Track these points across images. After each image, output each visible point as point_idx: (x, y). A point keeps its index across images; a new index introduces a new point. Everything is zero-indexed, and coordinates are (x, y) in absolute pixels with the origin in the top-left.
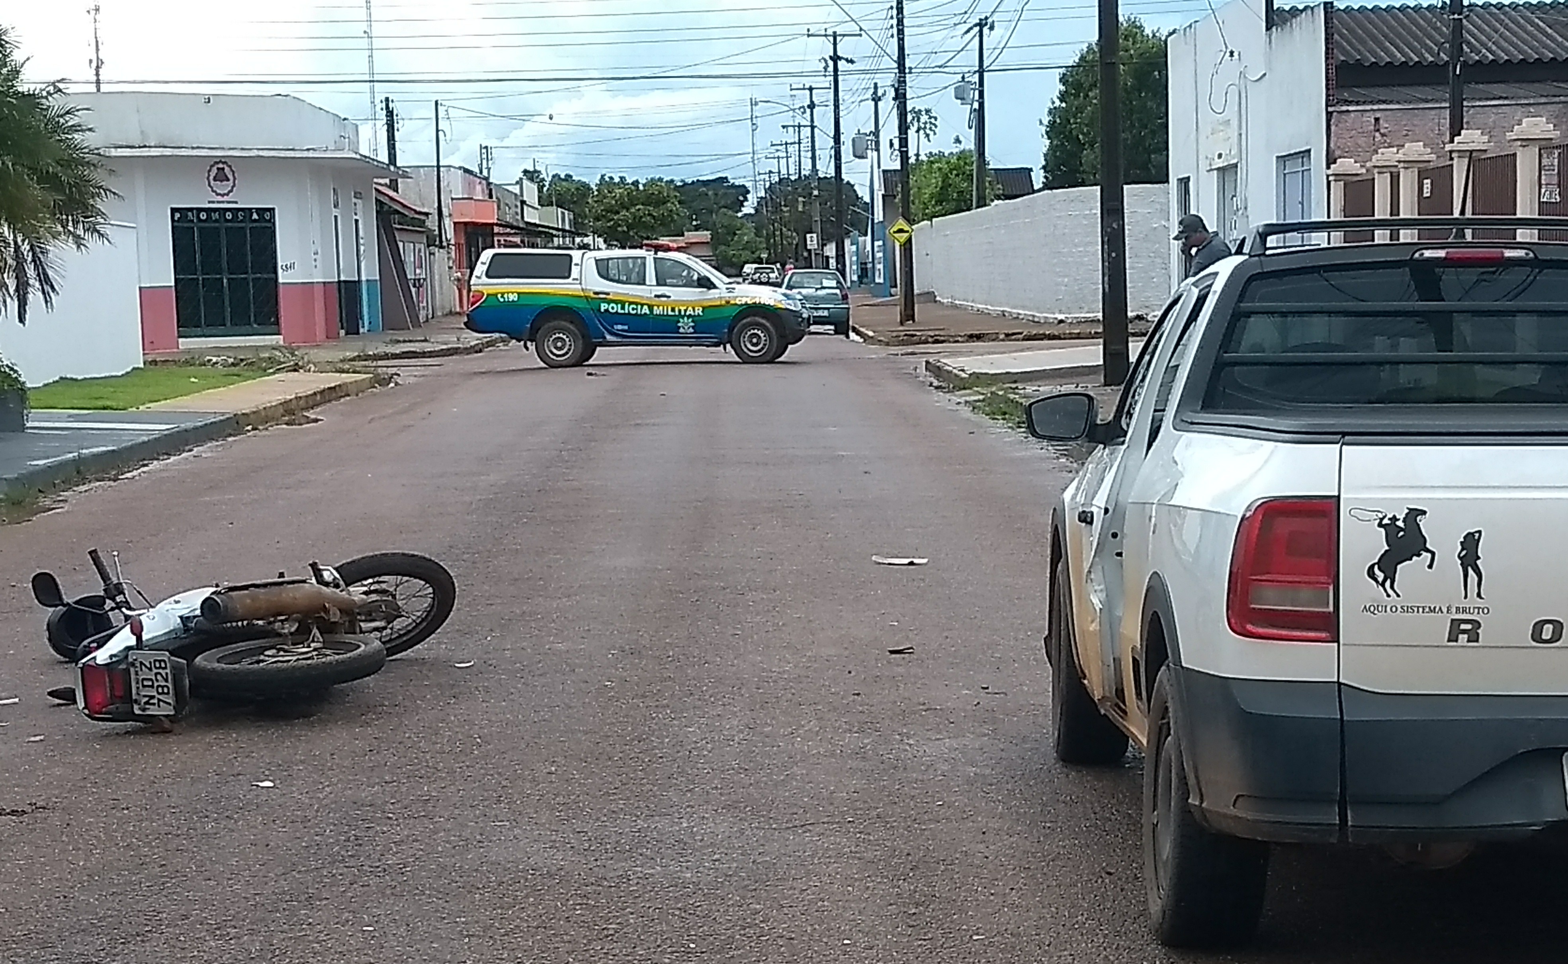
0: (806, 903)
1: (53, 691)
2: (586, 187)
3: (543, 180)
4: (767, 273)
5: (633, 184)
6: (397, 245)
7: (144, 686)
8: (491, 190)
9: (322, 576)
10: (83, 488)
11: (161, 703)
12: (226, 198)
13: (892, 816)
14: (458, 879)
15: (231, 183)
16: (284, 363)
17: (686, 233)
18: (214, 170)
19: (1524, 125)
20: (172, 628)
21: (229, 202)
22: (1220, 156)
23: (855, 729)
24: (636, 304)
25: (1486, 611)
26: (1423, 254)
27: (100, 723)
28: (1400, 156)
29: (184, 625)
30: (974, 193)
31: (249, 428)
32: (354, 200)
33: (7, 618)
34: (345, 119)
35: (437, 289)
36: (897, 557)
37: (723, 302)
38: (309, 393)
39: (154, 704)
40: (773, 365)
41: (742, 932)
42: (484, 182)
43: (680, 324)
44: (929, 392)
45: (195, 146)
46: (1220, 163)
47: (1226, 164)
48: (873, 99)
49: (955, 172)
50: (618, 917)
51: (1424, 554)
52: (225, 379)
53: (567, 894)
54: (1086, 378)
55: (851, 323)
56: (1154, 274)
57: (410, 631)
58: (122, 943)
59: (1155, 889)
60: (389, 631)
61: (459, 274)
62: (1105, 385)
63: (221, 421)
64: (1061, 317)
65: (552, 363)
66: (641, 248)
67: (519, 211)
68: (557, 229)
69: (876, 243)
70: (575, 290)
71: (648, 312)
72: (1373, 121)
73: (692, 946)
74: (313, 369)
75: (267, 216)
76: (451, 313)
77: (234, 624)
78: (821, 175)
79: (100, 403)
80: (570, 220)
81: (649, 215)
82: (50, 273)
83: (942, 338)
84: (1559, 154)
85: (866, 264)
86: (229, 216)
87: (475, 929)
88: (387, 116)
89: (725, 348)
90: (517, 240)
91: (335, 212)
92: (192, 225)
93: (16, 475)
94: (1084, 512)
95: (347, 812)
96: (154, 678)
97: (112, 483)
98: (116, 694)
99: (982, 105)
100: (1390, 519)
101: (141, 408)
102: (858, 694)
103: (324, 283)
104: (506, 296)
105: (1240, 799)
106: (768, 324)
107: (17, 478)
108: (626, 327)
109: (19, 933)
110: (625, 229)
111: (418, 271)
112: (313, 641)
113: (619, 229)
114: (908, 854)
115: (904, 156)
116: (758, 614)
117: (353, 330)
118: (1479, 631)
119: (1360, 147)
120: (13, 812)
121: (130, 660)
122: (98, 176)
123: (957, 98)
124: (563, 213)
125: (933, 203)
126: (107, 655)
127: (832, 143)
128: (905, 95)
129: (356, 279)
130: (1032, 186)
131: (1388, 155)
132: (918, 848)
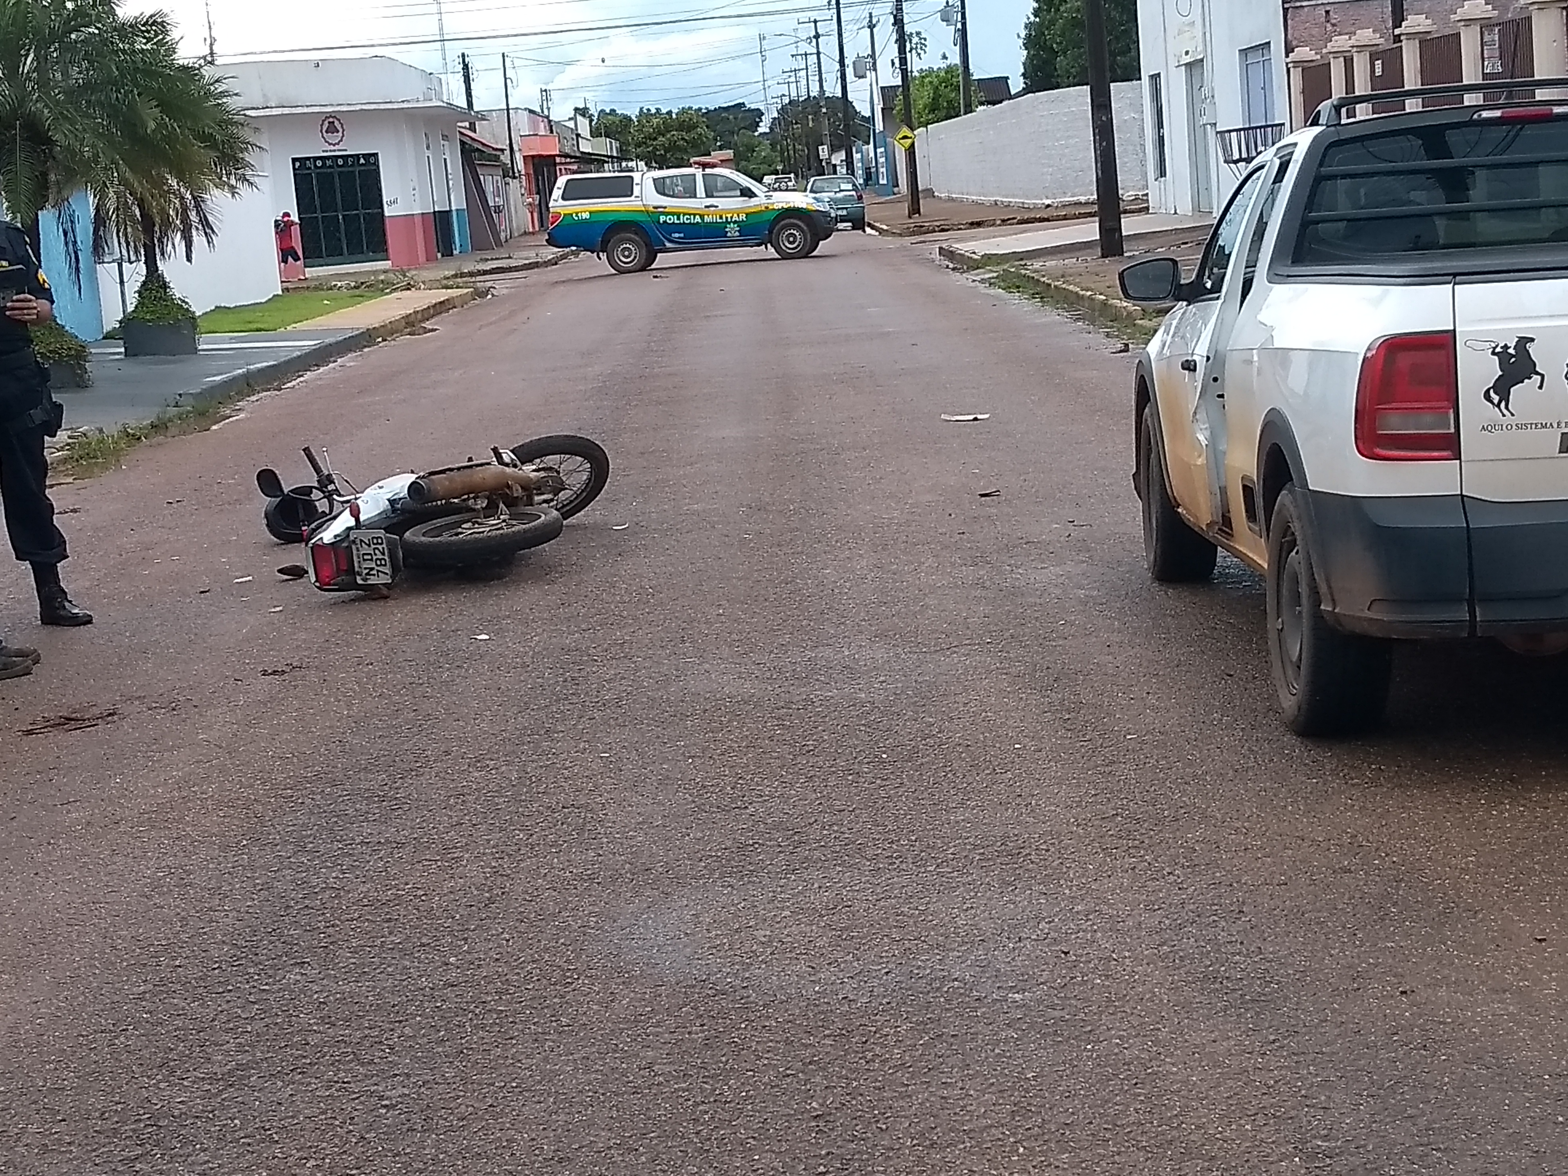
0: (971, 714)
1: (283, 569)
2: (628, 119)
3: (592, 115)
4: (786, 183)
5: (667, 113)
6: (479, 179)
7: (364, 560)
8: (551, 127)
9: (502, 457)
10: (254, 398)
11: (380, 574)
12: (337, 147)
13: (1024, 635)
14: (668, 709)
15: (340, 134)
16: (398, 283)
17: (712, 153)
18: (326, 124)
19: (1466, 7)
20: (382, 510)
21: (339, 150)
22: (1187, 53)
23: (969, 564)
24: (690, 215)
26: (1480, 115)
27: (326, 593)
28: (1352, 42)
29: (392, 506)
30: (961, 101)
31: (380, 339)
32: (442, 142)
33: (222, 510)
34: (431, 74)
35: (513, 212)
36: (962, 414)
37: (763, 208)
38: (424, 307)
39: (374, 575)
40: (807, 260)
41: (923, 742)
42: (546, 120)
43: (727, 230)
44: (947, 274)
45: (308, 104)
46: (1188, 59)
47: (1192, 60)
48: (869, 27)
49: (944, 84)
50: (813, 735)
51: (1535, 377)
52: (353, 300)
53: (763, 717)
54: (1085, 252)
55: (866, 220)
57: (571, 502)
58: (401, 778)
59: (1284, 685)
60: (555, 502)
61: (531, 200)
62: (1104, 258)
63: (357, 335)
64: (1048, 202)
65: (621, 269)
66: (691, 166)
67: (575, 142)
68: (607, 156)
69: (879, 150)
70: (637, 206)
71: (700, 221)
72: (1324, 14)
73: (884, 756)
74: (423, 286)
75: (372, 160)
76: (525, 233)
77: (434, 503)
78: (827, 94)
79: (255, 326)
80: (617, 148)
81: (683, 139)
82: (210, 218)
83: (947, 227)
84: (1499, 30)
85: (870, 168)
86: (340, 162)
87: (697, 751)
88: (463, 69)
89: (766, 248)
90: (575, 167)
91: (428, 153)
92: (309, 172)
93: (199, 391)
94: (1187, 361)
95: (557, 657)
96: (372, 552)
97: (276, 392)
98: (341, 568)
99: (964, 24)
100: (1502, 348)
101: (288, 328)
102: (963, 533)
103: (423, 214)
104: (579, 215)
105: (1376, 603)
106: (802, 224)
107: (201, 393)
108: (682, 235)
109: (309, 774)
110: (662, 152)
111: (497, 199)
112: (501, 514)
113: (658, 153)
114: (1048, 668)
115: (904, 73)
116: (856, 470)
117: (448, 252)
119: (1313, 37)
120: (275, 672)
121: (352, 538)
122: (246, 134)
123: (943, 20)
124: (611, 143)
125: (927, 111)
126: (332, 536)
127: (838, 66)
128: (902, 20)
129: (448, 209)
130: (1010, 93)
131: (1341, 42)
132: (1056, 663)
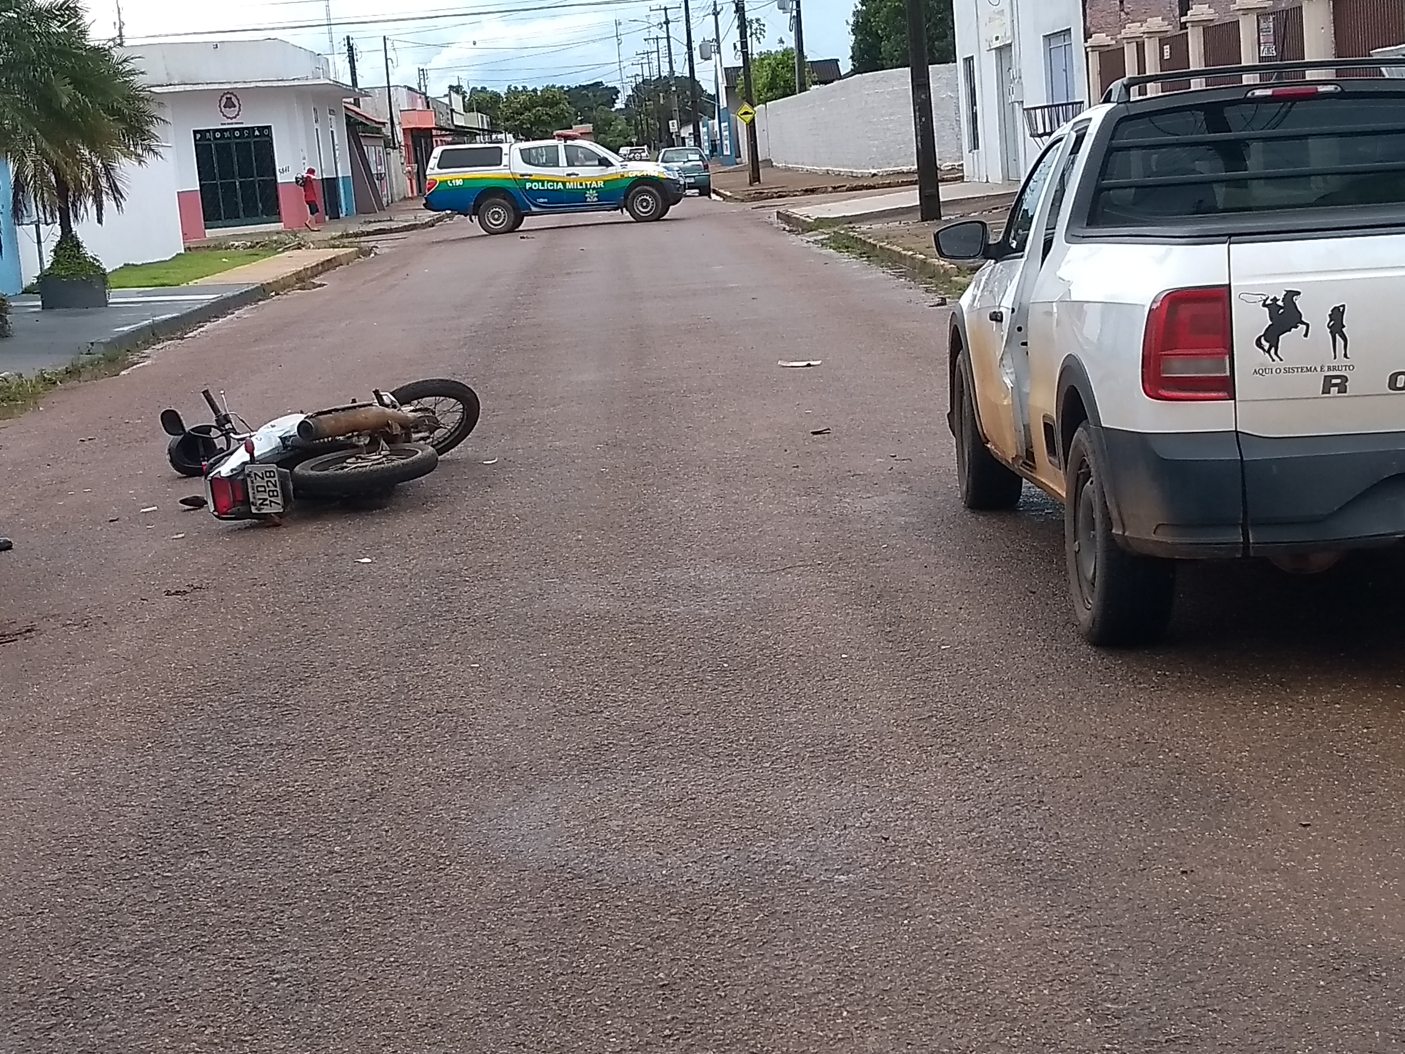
0: (804, 628)
1: (185, 500)
2: (498, 95)
3: (465, 92)
4: (640, 153)
5: (533, 91)
6: (363, 149)
7: (258, 491)
8: (428, 103)
9: (383, 400)
10: (159, 346)
11: (273, 504)
12: (234, 121)
13: (851, 558)
14: (532, 624)
15: (237, 108)
16: (290, 243)
17: (574, 127)
18: (224, 100)
20: (274, 447)
21: (236, 123)
22: (997, 38)
23: (802, 494)
24: (553, 182)
25: (1351, 368)
26: (1254, 93)
27: (224, 521)
28: (1142, 29)
29: (283, 443)
30: (797, 81)
31: (273, 294)
32: (329, 116)
33: (129, 447)
34: (319, 55)
35: (394, 179)
36: (796, 361)
37: (619, 177)
38: (313, 264)
39: (267, 505)
40: (658, 223)
41: (761, 653)
42: (423, 96)
43: (587, 195)
44: (784, 235)
45: (208, 82)
46: (997, 44)
47: (1002, 44)
48: (714, 14)
49: (780, 66)
50: (661, 647)
51: (1301, 326)
52: (249, 258)
53: (618, 631)
54: (905, 216)
55: (712, 187)
56: (944, 134)
57: (446, 439)
58: (291, 687)
59: (1081, 602)
60: (431, 440)
61: (410, 168)
62: (922, 221)
63: (252, 290)
64: (874, 171)
65: (492, 231)
66: (554, 138)
67: (450, 117)
68: (478, 129)
69: (723, 125)
70: (505, 173)
71: (562, 187)
72: (1118, 3)
73: (726, 665)
74: (312, 246)
75: (266, 132)
76: (405, 198)
77: (322, 441)
78: (676, 74)
79: (156, 282)
80: (487, 121)
81: (547, 114)
82: (118, 184)
83: (784, 194)
84: (1274, 19)
85: (715, 141)
86: (237, 134)
87: (558, 661)
88: (348, 50)
89: (622, 212)
90: (449, 139)
91: (316, 126)
92: (209, 142)
93: (109, 340)
94: (994, 312)
95: (433, 578)
96: (265, 485)
97: (179, 341)
98: (238, 498)
99: (799, 13)
100: (1271, 300)
101: (190, 283)
102: (797, 467)
104: (453, 182)
105: (1160, 527)
106: (654, 191)
107: (111, 342)
108: (546, 200)
109: (208, 684)
110: (529, 126)
111: (379, 168)
112: (382, 450)
113: (525, 126)
114: (872, 586)
115: (745, 55)
116: (702, 411)
117: (335, 216)
118: (1347, 384)
119: (1109, 24)
120: (177, 593)
121: (247, 472)
122: (152, 108)
123: (780, 8)
124: (482, 117)
125: (765, 90)
126: (229, 470)
127: (686, 49)
128: (743, 8)
129: (335, 176)
130: (840, 73)
131: (1133, 29)
132: (879, 582)
